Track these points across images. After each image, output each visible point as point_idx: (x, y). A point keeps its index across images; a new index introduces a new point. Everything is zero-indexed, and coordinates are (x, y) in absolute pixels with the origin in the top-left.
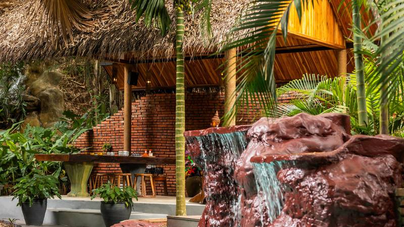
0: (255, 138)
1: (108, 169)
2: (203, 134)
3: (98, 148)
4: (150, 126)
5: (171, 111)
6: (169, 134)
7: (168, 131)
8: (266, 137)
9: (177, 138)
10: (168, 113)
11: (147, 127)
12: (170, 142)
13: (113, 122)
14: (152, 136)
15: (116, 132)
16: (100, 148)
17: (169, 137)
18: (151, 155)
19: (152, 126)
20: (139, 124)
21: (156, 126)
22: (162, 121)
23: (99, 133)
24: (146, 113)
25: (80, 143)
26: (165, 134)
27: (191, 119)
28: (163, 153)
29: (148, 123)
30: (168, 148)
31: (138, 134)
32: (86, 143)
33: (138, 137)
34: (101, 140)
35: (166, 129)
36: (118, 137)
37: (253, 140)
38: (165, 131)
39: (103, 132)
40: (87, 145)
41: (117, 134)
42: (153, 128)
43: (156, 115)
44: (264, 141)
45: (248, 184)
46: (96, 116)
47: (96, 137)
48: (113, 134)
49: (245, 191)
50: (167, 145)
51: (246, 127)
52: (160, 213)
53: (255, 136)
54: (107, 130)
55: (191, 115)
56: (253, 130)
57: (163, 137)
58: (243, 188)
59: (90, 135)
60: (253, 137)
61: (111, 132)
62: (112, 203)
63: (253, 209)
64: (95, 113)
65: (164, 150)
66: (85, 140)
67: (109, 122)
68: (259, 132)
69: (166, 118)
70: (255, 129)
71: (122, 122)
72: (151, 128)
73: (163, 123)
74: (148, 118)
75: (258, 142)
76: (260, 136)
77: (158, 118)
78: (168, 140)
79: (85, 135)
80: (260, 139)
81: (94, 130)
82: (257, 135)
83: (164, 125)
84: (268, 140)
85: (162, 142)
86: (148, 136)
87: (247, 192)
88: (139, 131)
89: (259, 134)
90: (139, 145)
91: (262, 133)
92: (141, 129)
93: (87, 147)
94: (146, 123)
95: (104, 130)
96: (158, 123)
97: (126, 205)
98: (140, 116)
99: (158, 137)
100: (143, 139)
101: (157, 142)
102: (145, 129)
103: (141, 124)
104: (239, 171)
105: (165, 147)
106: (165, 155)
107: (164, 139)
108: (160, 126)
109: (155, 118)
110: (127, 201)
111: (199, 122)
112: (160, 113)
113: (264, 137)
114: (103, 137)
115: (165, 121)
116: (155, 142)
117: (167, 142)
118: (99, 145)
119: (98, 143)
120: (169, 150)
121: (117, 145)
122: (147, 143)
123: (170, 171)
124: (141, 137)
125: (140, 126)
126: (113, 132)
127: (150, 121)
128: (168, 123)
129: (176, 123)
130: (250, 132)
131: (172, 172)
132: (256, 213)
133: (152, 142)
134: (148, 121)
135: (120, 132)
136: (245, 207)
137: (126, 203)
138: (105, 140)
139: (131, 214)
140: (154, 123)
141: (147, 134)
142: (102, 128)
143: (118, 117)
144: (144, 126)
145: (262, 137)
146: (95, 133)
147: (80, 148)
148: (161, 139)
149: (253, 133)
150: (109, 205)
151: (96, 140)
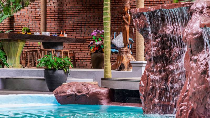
0: (197, 11)
1: (27, 48)
2: (150, 10)
3: (18, 31)
4: (61, 13)
5: (77, 2)
6: (75, 20)
7: (75, 18)
8: (206, 10)
9: (105, 18)
10: (75, 3)
11: (58, 14)
12: (76, 26)
13: (30, 10)
14: (62, 22)
15: (33, 18)
16: (20, 31)
17: (76, 22)
18: (65, 35)
19: (63, 13)
20: (52, 11)
21: (65, 13)
22: (70, 9)
23: (19, 18)
24: (57, 3)
25: (3, 26)
26: (73, 20)
27: (92, 8)
28: (71, 35)
29: (59, 11)
30: (75, 31)
31: (51, 20)
32: (8, 26)
33: (51, 22)
34: (21, 24)
35: (73, 16)
36: (35, 22)
37: (196, 13)
38: (72, 18)
39: (22, 18)
40: (8, 28)
41: (34, 20)
42: (63, 15)
43: (65, 5)
44: (205, 14)
45: (195, 45)
46: (12, 5)
47: (16, 22)
48: (31, 20)
49: (191, 50)
50: (74, 29)
51: (190, 4)
52: (87, 78)
53: (197, 10)
54: (26, 16)
55: (92, 5)
56: (195, 5)
57: (70, 22)
58: (190, 47)
59: (12, 20)
60: (196, 10)
61: (29, 18)
62: (54, 70)
63: (199, 63)
64: (10, 3)
65: (72, 33)
66: (7, 24)
67: (27, 10)
68: (200, 7)
69: (73, 7)
70: (197, 5)
71: (38, 10)
72: (61, 15)
73: (71, 11)
74: (58, 7)
75: (200, 14)
76: (202, 10)
77: (67, 7)
78: (75, 24)
79: (7, 20)
80: (201, 12)
81: (14, 16)
82: (199, 9)
83: (72, 12)
84: (208, 12)
85: (70, 26)
86: (59, 22)
87: (192, 51)
88: (52, 18)
89: (200, 9)
90: (51, 28)
91: (203, 8)
92: (54, 15)
93: (9, 30)
94: (57, 11)
95: (23, 16)
96: (67, 11)
97: (64, 71)
98: (53, 5)
99: (67, 22)
100: (55, 24)
101: (66, 26)
102: (57, 16)
103: (54, 11)
104: (187, 35)
105: (73, 31)
106: (72, 37)
107: (72, 24)
108: (69, 13)
109: (65, 7)
110: (65, 68)
111: (99, 11)
112: (68, 3)
113: (205, 11)
114: (22, 22)
115: (73, 9)
116: (65, 26)
117: (74, 26)
118: (19, 29)
119: (18, 26)
120: (75, 33)
121: (34, 28)
122: (58, 27)
123: (76, 50)
124: (54, 22)
125: (53, 13)
126: (30, 18)
127: (61, 9)
128: (74, 11)
129: (104, 7)
130: (193, 7)
131: (78, 50)
132: (202, 65)
133: (62, 26)
134: (59, 9)
135: (36, 18)
136: (190, 62)
137: (65, 69)
138: (24, 24)
139: (67, 79)
140: (64, 11)
141: (59, 20)
142: (21, 14)
143: (34, 6)
144: (56, 13)
145: (203, 11)
146: (15, 18)
147: (3, 31)
148: (69, 24)
149: (195, 7)
150: (51, 71)
151: (16, 24)
